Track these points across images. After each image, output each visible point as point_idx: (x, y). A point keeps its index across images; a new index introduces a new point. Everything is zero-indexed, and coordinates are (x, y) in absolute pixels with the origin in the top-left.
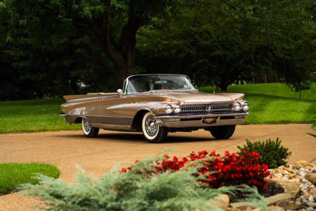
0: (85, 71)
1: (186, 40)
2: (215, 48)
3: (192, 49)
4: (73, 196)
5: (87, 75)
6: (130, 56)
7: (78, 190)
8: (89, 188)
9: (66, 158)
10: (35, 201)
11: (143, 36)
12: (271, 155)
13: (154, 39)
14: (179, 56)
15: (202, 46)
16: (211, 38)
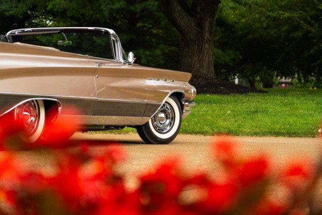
0: (148, 53)
3: (312, 25)
5: (150, 58)
6: (207, 24)
14: (291, 35)
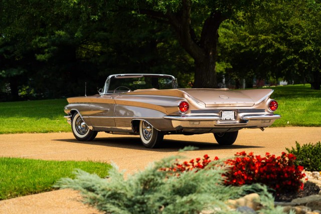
1: (276, 34)
2: (306, 43)
3: (281, 44)
4: (103, 190)
7: (108, 185)
8: (119, 183)
9: (128, 157)
10: (74, 194)
11: (229, 30)
12: (319, 158)
13: (241, 33)
14: (267, 51)
15: (293, 41)
16: (302, 32)
